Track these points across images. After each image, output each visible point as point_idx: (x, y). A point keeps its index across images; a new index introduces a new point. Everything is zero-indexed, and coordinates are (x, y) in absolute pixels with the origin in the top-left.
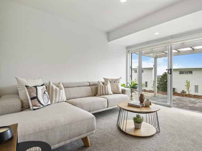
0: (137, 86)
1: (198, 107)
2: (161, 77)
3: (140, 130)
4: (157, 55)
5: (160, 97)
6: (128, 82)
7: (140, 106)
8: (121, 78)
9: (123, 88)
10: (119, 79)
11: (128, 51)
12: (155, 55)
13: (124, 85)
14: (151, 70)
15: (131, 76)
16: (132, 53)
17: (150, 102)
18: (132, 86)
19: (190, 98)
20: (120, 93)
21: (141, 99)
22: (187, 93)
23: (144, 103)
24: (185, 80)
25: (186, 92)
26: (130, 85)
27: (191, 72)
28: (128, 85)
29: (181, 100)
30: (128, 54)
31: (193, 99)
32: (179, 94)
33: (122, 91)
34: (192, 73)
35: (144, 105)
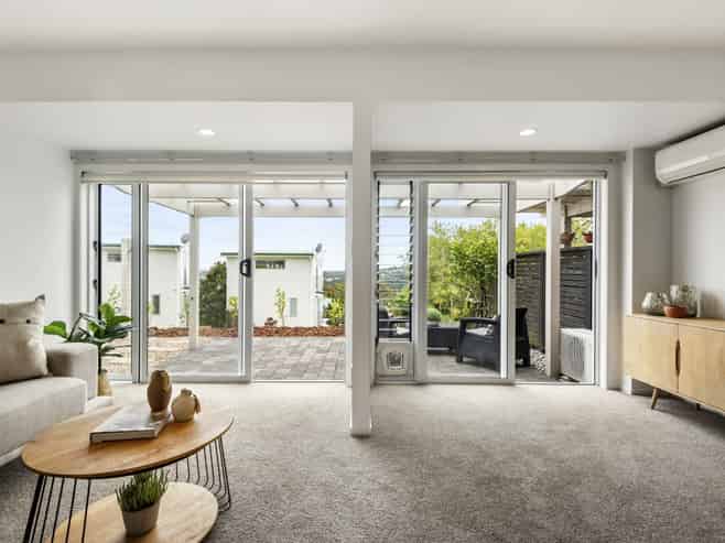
0: (123, 325)
1: (309, 364)
2: (204, 278)
3: (148, 536)
4: (199, 206)
5: (208, 349)
6: (83, 310)
7: (153, 431)
8: (42, 297)
9: (57, 343)
10: (31, 305)
11: (83, 173)
12: (192, 204)
13: (62, 325)
14: (172, 255)
15: (98, 284)
16: (100, 186)
17: (196, 400)
18: (103, 327)
19: (287, 339)
20: (39, 377)
21: (158, 393)
22: (279, 325)
23: (169, 409)
24: (275, 288)
25: (275, 322)
26: (93, 324)
27: (281, 264)
28: (84, 325)
29: (268, 350)
30: (83, 187)
31: (294, 341)
32: (263, 329)
33: (49, 365)
34: (284, 267)
35: (172, 418)
